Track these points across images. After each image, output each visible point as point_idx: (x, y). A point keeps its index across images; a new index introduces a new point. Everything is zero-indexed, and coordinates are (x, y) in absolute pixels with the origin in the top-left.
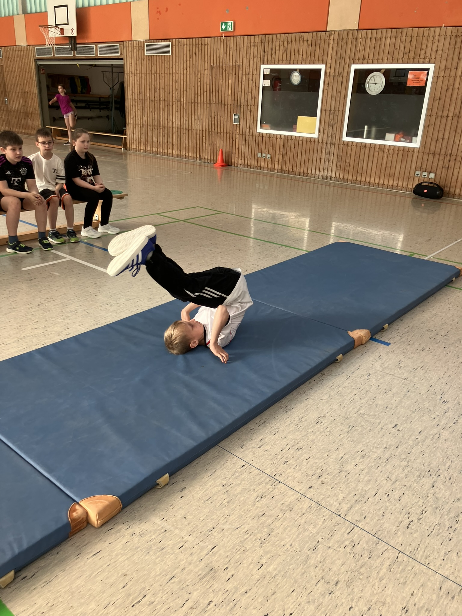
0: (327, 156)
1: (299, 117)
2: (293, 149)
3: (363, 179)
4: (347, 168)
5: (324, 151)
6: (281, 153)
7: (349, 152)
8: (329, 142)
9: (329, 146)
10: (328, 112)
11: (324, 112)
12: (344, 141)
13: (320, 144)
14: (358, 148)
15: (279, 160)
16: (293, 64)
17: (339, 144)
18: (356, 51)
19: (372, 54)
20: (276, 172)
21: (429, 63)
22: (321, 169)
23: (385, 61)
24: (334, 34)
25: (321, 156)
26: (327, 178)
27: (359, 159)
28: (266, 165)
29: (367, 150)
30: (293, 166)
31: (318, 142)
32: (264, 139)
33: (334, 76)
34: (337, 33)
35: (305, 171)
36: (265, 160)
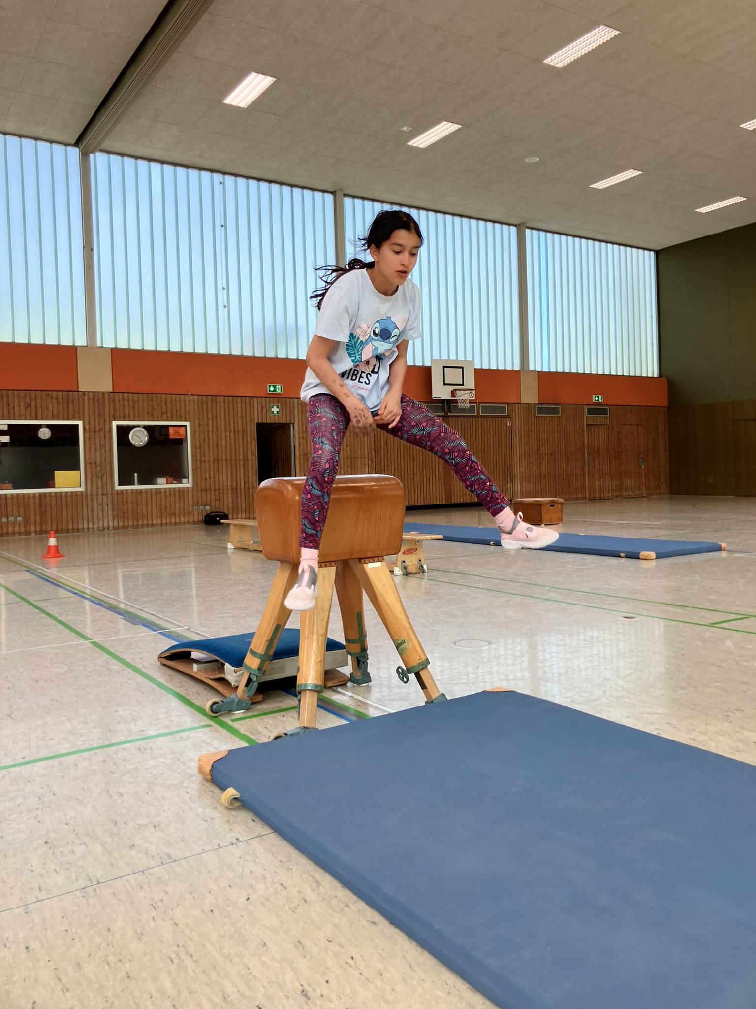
0: (100, 507)
1: (56, 472)
2: (54, 507)
3: (145, 523)
4: (126, 516)
5: (95, 503)
6: (38, 512)
7: (125, 500)
8: (100, 492)
9: (100, 497)
10: (93, 466)
11: (88, 466)
12: (117, 491)
13: (89, 497)
14: (134, 494)
15: (35, 521)
16: (42, 420)
17: (112, 494)
18: (115, 410)
19: (132, 413)
20: (34, 534)
21: (185, 421)
22: (94, 521)
23: (146, 419)
24: (88, 394)
25: (92, 508)
26: (104, 529)
27: (138, 505)
28: (17, 529)
29: (144, 495)
30: (57, 524)
31: (86, 495)
32: (9, 501)
33: (95, 431)
34: (91, 394)
35: (75, 526)
36: (14, 523)
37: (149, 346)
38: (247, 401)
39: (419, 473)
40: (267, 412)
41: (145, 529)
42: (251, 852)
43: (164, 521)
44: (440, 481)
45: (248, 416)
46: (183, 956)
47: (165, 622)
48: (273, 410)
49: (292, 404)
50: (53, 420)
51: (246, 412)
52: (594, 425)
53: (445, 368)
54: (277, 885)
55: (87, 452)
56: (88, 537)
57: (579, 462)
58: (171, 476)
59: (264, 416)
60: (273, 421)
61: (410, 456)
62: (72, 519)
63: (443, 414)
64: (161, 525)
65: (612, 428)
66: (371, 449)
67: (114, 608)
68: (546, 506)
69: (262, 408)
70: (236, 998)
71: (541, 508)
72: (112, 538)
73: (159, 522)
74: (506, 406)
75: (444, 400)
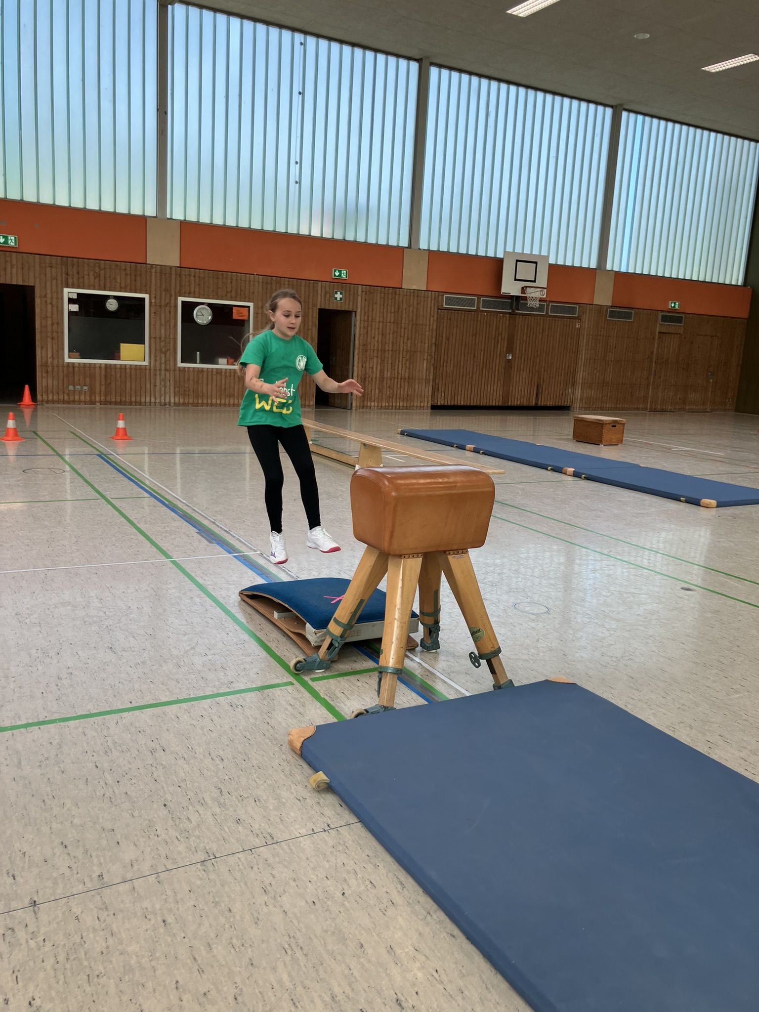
0: (162, 383)
1: (121, 344)
2: (118, 379)
3: (205, 401)
4: (187, 394)
5: (158, 378)
6: (103, 383)
7: (186, 378)
8: (163, 368)
9: (163, 373)
10: (158, 339)
11: (153, 340)
12: (179, 367)
13: (152, 371)
14: (196, 373)
15: (100, 391)
16: (110, 291)
17: (175, 370)
18: (181, 286)
19: (197, 290)
20: (98, 404)
21: (249, 301)
22: (157, 396)
23: (211, 297)
24: (156, 268)
25: (155, 383)
26: (165, 404)
27: (198, 383)
28: (82, 398)
29: (205, 374)
30: (121, 396)
31: (150, 369)
32: (76, 369)
33: (160, 306)
34: (159, 267)
35: (138, 400)
36: (80, 393)
37: (218, 221)
38: (311, 285)
39: (478, 372)
40: (330, 297)
41: (205, 408)
42: (341, 842)
43: (223, 402)
44: (499, 382)
45: (311, 301)
46: (294, 947)
47: (238, 542)
48: (336, 296)
49: (356, 292)
50: (120, 291)
51: (309, 296)
52: (665, 333)
53: (518, 263)
54: (367, 883)
55: (152, 327)
56: (150, 411)
57: (645, 372)
58: (232, 358)
59: (327, 302)
60: (335, 308)
61: (471, 354)
62: (136, 392)
63: (510, 311)
64: (220, 405)
65: (685, 338)
66: (432, 344)
67: (188, 518)
68: (608, 425)
69: (326, 293)
70: (343, 999)
71: (602, 427)
72: (172, 414)
73: (218, 402)
74: (577, 306)
75: (513, 296)
